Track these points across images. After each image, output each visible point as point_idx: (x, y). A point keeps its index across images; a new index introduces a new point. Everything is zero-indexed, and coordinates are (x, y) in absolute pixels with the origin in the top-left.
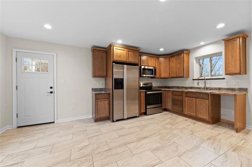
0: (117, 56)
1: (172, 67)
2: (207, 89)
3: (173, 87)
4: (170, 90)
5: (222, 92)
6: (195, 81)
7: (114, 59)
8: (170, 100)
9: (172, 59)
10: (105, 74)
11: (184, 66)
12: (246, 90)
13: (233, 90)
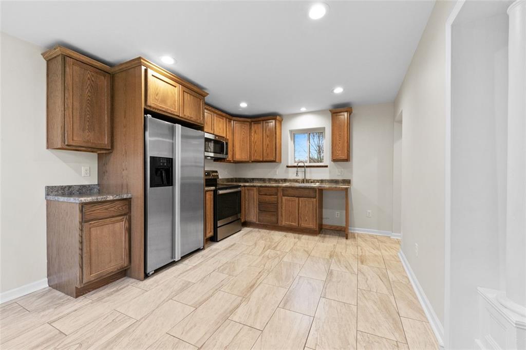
0: (156, 98)
1: (256, 142)
2: (308, 181)
3: (253, 180)
4: (255, 184)
5: (326, 186)
6: (290, 169)
7: (149, 104)
8: (255, 204)
9: (255, 127)
10: (106, 141)
11: (276, 143)
12: (348, 182)
13: (336, 182)
